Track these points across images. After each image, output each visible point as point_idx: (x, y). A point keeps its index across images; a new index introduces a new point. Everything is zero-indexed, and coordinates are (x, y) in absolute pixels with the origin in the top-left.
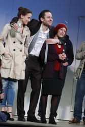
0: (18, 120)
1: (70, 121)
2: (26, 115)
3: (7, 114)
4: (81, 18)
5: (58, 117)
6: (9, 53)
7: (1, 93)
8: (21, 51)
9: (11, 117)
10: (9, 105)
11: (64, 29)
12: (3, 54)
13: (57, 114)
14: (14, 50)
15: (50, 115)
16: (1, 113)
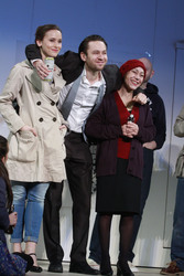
0: (49, 270)
1: (163, 269)
2: (67, 257)
3: (27, 258)
5: (136, 261)
6: (31, 128)
8: (55, 120)
9: (35, 265)
10: (29, 238)
11: (140, 70)
13: (133, 255)
14: (41, 120)
15: (120, 257)
16: (13, 257)
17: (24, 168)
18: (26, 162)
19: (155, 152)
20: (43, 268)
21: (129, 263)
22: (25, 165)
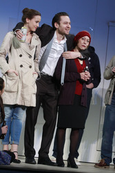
0: (26, 162)
1: (96, 164)
2: (37, 155)
3: (11, 154)
4: (111, 24)
5: (79, 159)
6: (14, 70)
7: (3, 126)
8: (30, 67)
9: (16, 158)
10: (13, 142)
12: (7, 73)
13: (78, 155)
14: (21, 66)
15: (69, 155)
16: (3, 153)
17: (10, 96)
18: (11, 92)
19: (93, 90)
20: (21, 161)
21: (75, 159)
22: (11, 94)
